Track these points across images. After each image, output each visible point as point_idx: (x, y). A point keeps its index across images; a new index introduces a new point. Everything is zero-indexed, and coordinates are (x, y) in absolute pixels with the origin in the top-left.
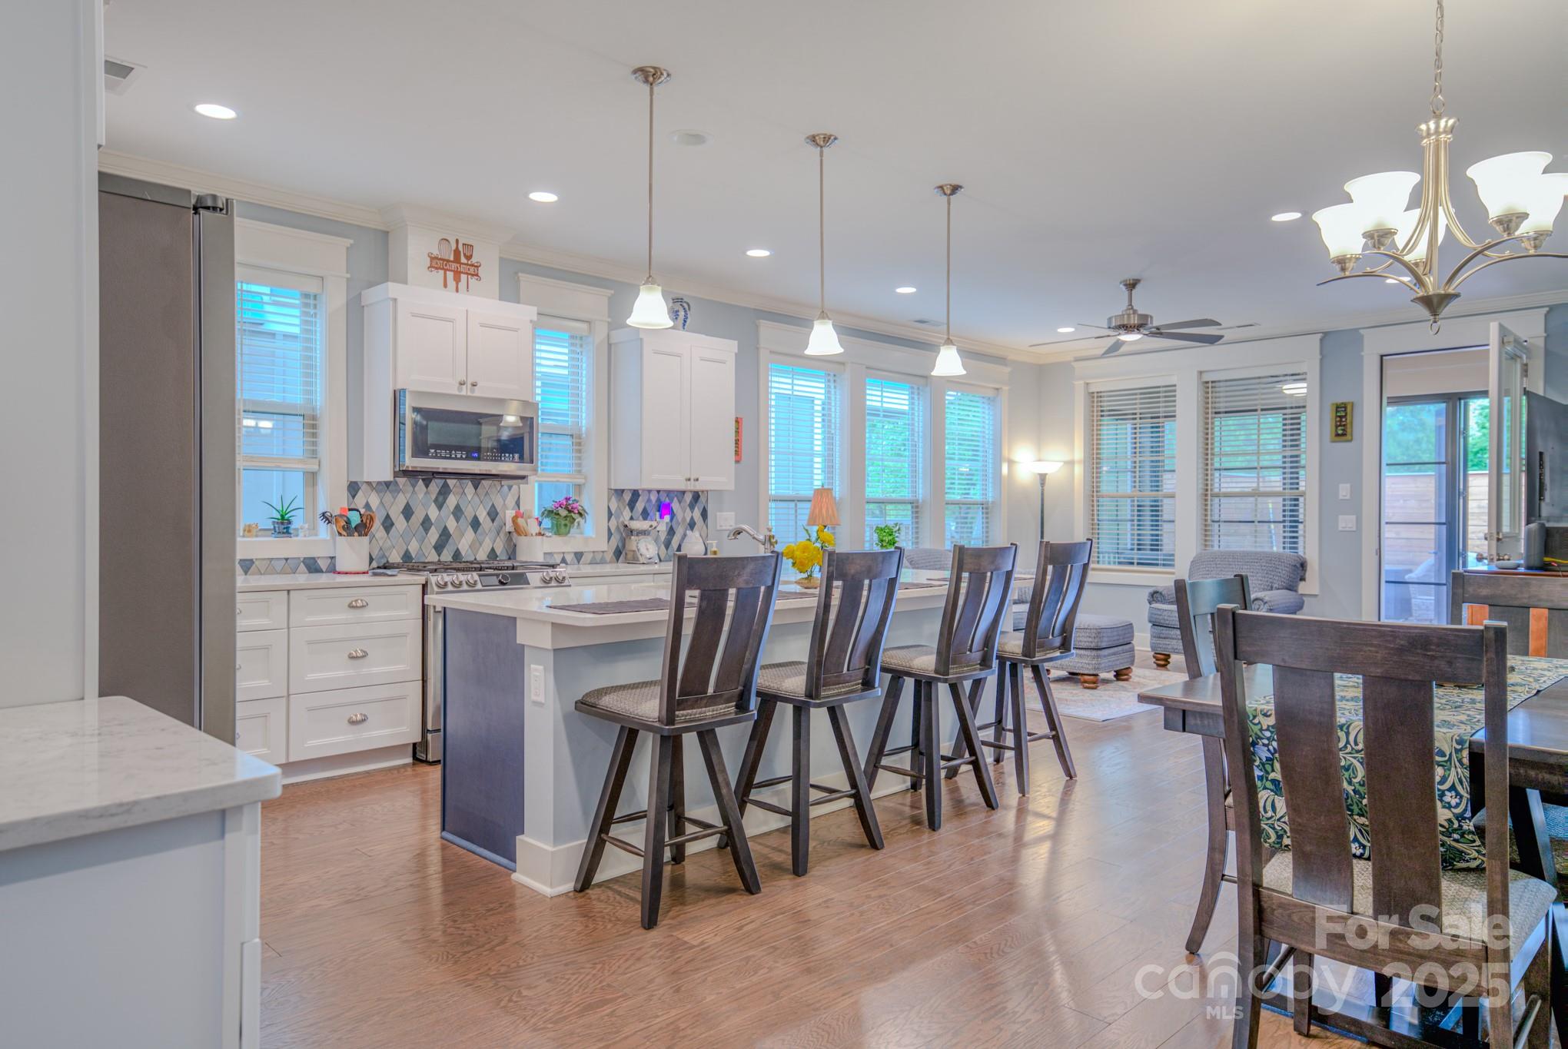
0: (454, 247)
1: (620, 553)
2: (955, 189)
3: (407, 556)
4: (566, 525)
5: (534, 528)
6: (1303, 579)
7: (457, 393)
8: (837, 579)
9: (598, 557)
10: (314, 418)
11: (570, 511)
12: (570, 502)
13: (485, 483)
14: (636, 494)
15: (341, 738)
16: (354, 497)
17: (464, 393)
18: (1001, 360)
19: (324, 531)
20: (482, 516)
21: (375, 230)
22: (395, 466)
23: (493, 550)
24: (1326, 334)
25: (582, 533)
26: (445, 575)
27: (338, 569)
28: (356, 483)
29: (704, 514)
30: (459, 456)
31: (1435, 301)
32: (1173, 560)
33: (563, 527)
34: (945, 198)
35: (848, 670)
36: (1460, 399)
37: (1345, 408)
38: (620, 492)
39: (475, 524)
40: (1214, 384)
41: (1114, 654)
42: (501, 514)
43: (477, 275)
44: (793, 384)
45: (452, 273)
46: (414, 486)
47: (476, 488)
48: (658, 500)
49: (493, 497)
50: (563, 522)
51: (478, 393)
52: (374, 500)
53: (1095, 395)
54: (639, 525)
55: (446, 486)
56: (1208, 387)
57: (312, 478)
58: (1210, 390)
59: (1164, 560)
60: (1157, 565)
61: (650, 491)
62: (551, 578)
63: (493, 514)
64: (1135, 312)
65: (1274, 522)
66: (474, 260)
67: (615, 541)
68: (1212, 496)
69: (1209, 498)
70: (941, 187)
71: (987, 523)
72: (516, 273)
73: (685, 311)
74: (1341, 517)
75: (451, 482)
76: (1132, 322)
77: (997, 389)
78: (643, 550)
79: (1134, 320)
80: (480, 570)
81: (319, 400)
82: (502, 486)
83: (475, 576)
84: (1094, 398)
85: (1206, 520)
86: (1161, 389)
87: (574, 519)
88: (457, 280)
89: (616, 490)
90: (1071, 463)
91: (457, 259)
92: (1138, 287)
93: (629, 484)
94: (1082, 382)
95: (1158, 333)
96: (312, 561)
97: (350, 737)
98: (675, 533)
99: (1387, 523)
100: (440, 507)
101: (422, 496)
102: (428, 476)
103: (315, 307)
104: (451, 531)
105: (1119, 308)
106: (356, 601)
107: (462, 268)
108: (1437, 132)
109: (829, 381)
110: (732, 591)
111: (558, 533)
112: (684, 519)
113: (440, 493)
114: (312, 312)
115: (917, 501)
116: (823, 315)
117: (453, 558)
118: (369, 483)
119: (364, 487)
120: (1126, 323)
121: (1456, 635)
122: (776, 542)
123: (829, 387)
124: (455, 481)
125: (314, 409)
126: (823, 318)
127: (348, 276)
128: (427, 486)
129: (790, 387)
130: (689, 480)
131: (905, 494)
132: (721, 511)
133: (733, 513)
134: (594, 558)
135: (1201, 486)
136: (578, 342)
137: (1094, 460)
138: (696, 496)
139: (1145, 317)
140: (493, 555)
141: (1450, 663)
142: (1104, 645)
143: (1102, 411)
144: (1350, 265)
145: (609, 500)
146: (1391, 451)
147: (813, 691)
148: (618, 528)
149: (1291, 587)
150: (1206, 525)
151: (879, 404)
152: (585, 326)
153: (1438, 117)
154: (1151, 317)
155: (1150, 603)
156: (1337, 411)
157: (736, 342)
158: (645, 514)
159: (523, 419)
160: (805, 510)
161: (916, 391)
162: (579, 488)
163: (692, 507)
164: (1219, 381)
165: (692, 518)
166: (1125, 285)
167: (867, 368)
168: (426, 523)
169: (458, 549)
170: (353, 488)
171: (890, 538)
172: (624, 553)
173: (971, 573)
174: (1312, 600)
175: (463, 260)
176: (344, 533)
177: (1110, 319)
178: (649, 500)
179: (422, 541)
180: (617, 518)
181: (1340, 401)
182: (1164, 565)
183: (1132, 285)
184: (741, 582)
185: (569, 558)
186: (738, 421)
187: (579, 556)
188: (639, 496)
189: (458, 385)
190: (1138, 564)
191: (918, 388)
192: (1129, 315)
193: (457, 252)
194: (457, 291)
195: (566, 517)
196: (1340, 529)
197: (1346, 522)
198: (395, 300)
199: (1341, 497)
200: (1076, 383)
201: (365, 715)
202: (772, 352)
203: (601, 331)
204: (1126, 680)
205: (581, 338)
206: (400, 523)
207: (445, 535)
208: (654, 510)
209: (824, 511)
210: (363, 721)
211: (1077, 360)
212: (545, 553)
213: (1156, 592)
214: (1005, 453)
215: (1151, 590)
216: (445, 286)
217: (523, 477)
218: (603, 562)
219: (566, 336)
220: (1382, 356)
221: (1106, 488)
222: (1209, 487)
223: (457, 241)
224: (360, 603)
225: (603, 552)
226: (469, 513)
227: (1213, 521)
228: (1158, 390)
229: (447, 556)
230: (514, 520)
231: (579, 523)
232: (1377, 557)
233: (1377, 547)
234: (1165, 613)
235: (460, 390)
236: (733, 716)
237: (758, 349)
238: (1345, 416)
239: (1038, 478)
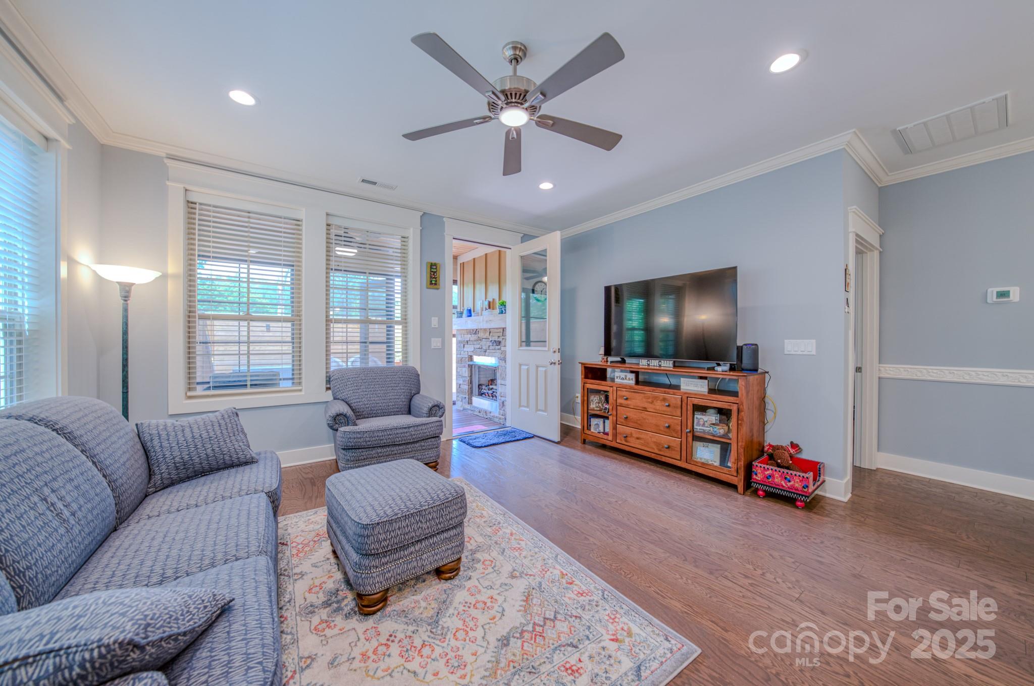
24: (425, 214)
37: (436, 266)
53: (196, 205)
77: (48, 138)
85: (327, 342)
86: (281, 219)
137: (191, 276)
150: (327, 347)
156: (431, 268)
181: (433, 262)
190: (252, 385)
196: (433, 347)
197: (436, 343)
199: (433, 326)
200: (171, 184)
211: (172, 158)
214: (62, 248)
220: (453, 238)
222: (328, 314)
238: (436, 272)
239: (118, 286)
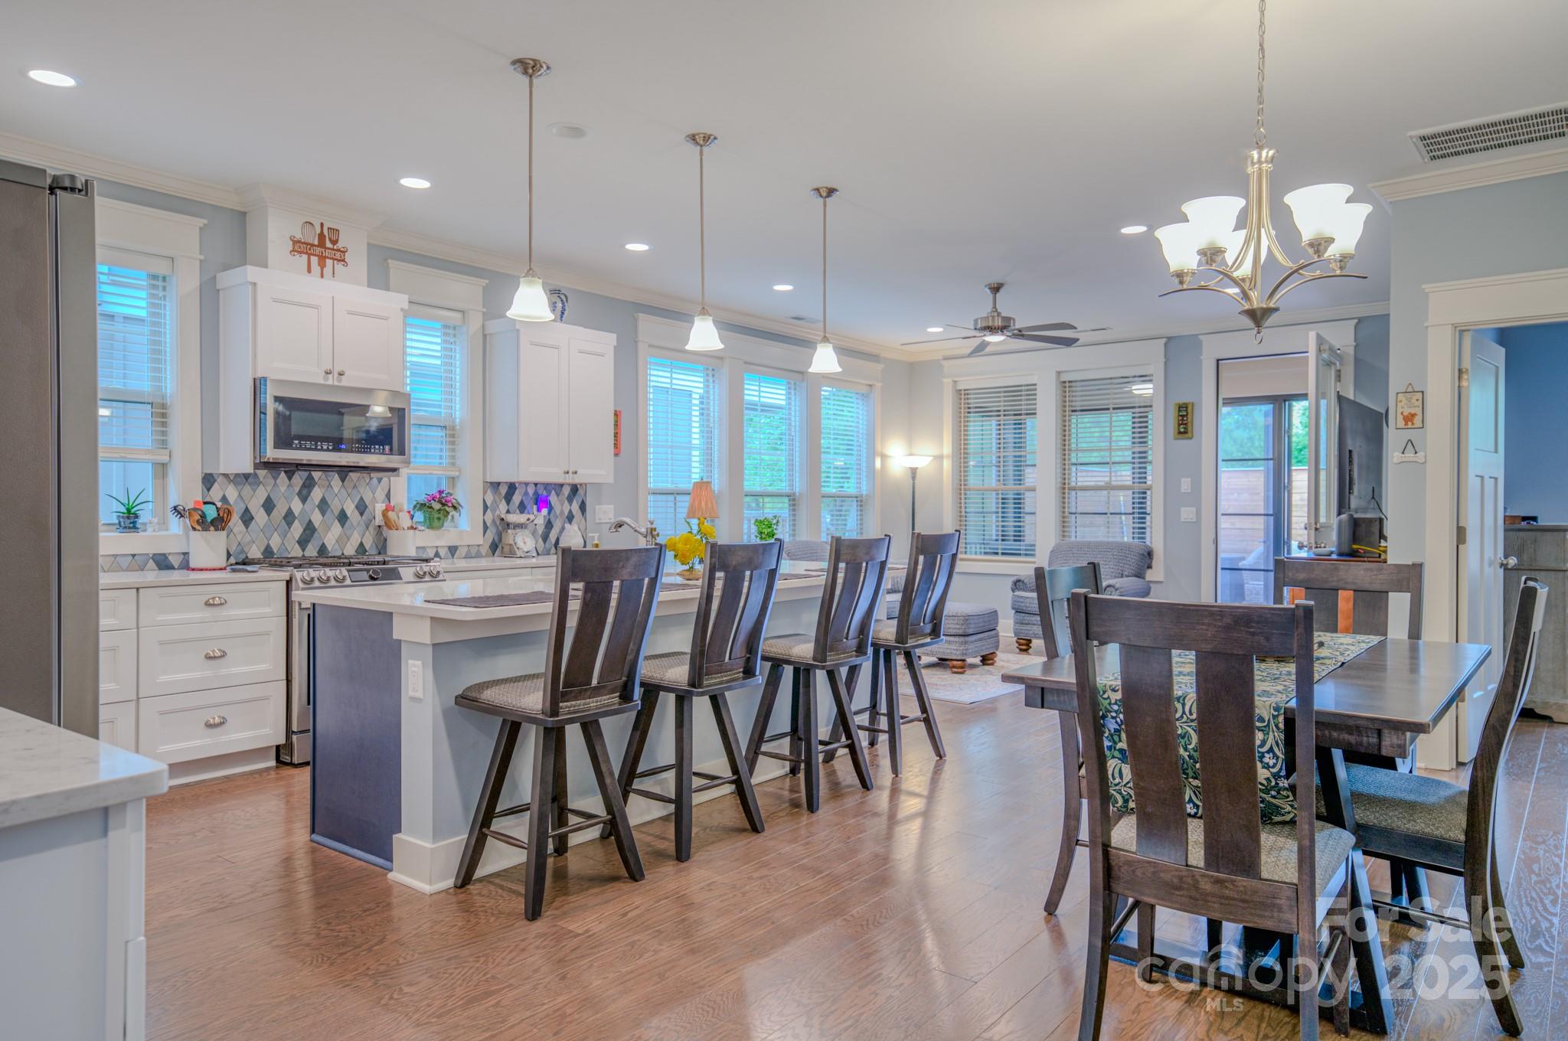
0: (318, 231)
1: (497, 547)
2: (831, 192)
3: (268, 552)
4: (439, 519)
5: (406, 522)
6: (1150, 567)
7: (322, 382)
8: (719, 570)
9: (474, 551)
10: (164, 406)
11: (443, 505)
12: (444, 495)
13: (353, 476)
14: (512, 487)
15: (198, 742)
16: (209, 490)
17: (330, 382)
18: (874, 357)
19: (176, 525)
20: (350, 509)
21: (232, 210)
22: (255, 458)
23: (361, 544)
24: (1169, 339)
25: (456, 527)
26: (311, 570)
27: (192, 565)
28: (211, 475)
29: (583, 507)
30: (325, 447)
31: (1259, 313)
32: (1034, 550)
33: (436, 521)
34: (821, 200)
35: (730, 659)
36: (1285, 401)
37: (1187, 407)
38: (496, 486)
39: (343, 518)
40: (1071, 384)
41: (981, 640)
42: (370, 507)
43: (344, 261)
44: (671, 378)
45: (317, 258)
46: (275, 478)
47: (343, 481)
48: (536, 493)
49: (362, 490)
50: (436, 516)
51: (345, 382)
52: (232, 493)
53: (963, 392)
54: (514, 518)
55: (310, 478)
56: (1066, 387)
57: (161, 470)
58: (1067, 389)
59: (1026, 550)
60: (1020, 554)
61: (527, 484)
62: (425, 573)
63: (362, 508)
64: (999, 314)
65: (1125, 514)
66: (340, 245)
67: (491, 535)
68: (1069, 489)
69: (1067, 491)
70: (817, 190)
71: (861, 515)
72: (386, 260)
73: (563, 303)
74: (1183, 509)
75: (316, 475)
76: (996, 324)
77: (871, 386)
78: (520, 544)
79: (999, 323)
80: (349, 565)
81: (169, 387)
82: (371, 478)
83: (344, 571)
84: (961, 394)
85: (1064, 512)
86: (1023, 388)
87: (448, 513)
88: (322, 265)
89: (491, 483)
90: (939, 458)
91: (322, 244)
92: (1002, 291)
93: (504, 476)
94: (950, 380)
95: (1020, 334)
96: (163, 557)
97: (208, 741)
98: (552, 526)
99: (1223, 515)
100: (304, 500)
101: (284, 489)
102: (291, 468)
103: (164, 289)
104: (316, 524)
105: (985, 310)
106: (214, 598)
107: (327, 253)
108: (1260, 162)
109: (708, 375)
110: (616, 583)
111: (431, 527)
112: (562, 512)
113: (304, 486)
114: (161, 294)
115: (794, 494)
116: (704, 312)
117: (318, 553)
118: (226, 475)
119: (220, 479)
120: (990, 324)
121: (1273, 614)
122: (658, 535)
123: (708, 381)
124: (320, 473)
125: (163, 397)
126: (704, 314)
127: (202, 257)
128: (290, 479)
129: (668, 381)
130: (568, 473)
131: (782, 486)
132: (600, 504)
133: (612, 506)
134: (469, 551)
135: (1059, 480)
136: (451, 331)
137: (961, 454)
138: (575, 489)
139: (1008, 319)
140: (361, 548)
141: (1267, 639)
142: (971, 631)
143: (969, 408)
144: (1187, 279)
145: (485, 493)
146: (1227, 448)
147: (695, 681)
148: (494, 521)
149: (1140, 575)
150: (1064, 517)
151: (757, 399)
152: (459, 315)
153: (1260, 148)
154: (1014, 320)
155: (1013, 591)
156: (1179, 411)
157: (614, 336)
158: (522, 508)
159: (391, 409)
160: (684, 503)
161: (793, 386)
162: (453, 480)
163: (570, 500)
164: (1076, 381)
165: (570, 511)
166: (990, 289)
167: (745, 363)
168: (289, 518)
169: (323, 543)
170: (208, 480)
171: (770, 530)
172: (500, 547)
173: (847, 564)
174: (1159, 586)
175: (329, 245)
176: (198, 527)
177: (976, 321)
178: (526, 493)
179: (284, 536)
180: (494, 511)
181: (1182, 400)
182: (1026, 555)
183: (996, 289)
184: (625, 574)
185: (443, 552)
186: (616, 414)
187: (453, 550)
188: (516, 489)
189: (324, 373)
190: (1003, 554)
191: (795, 384)
192: (993, 317)
193: (321, 236)
194: (322, 276)
195: (439, 510)
196: (1182, 520)
197: (1187, 513)
198: (255, 284)
199: (1183, 491)
200: (945, 380)
201: (223, 718)
202: (650, 346)
203: (475, 322)
204: (992, 664)
205: (455, 328)
206: (260, 517)
207: (310, 530)
208: (532, 502)
209: (703, 504)
210: (222, 724)
211: (946, 358)
212: (417, 548)
213: (1018, 581)
214: (878, 447)
215: (1015, 579)
216: (309, 271)
217: (394, 470)
218: (478, 555)
219: (438, 325)
220: (1218, 360)
221: (973, 481)
222: (1067, 481)
223: (322, 225)
224: (217, 601)
225: (479, 546)
226: (335, 506)
227: (1071, 513)
228: (1019, 388)
229: (311, 551)
230: (384, 514)
231: (453, 517)
232: (1214, 546)
233: (1214, 536)
234: (1027, 600)
235: (326, 379)
236: (616, 707)
237: (636, 342)
238: (1187, 415)
239: (910, 471)
